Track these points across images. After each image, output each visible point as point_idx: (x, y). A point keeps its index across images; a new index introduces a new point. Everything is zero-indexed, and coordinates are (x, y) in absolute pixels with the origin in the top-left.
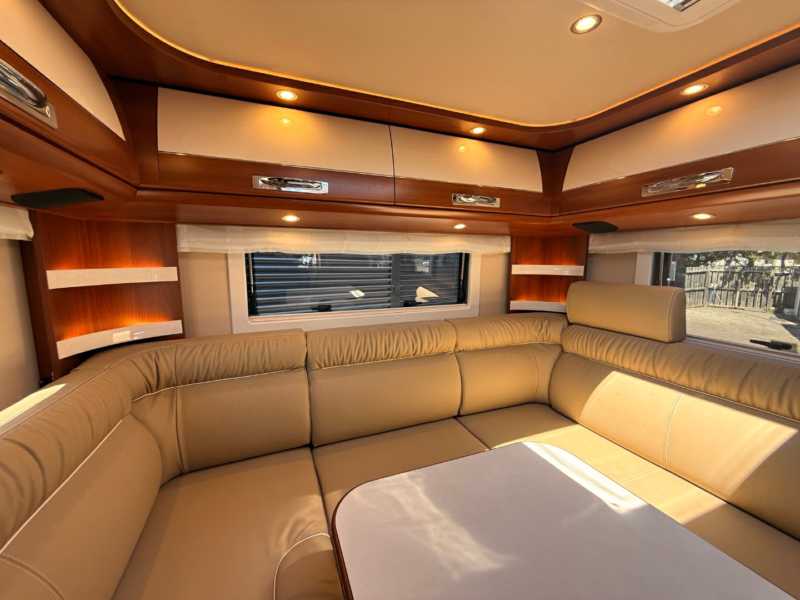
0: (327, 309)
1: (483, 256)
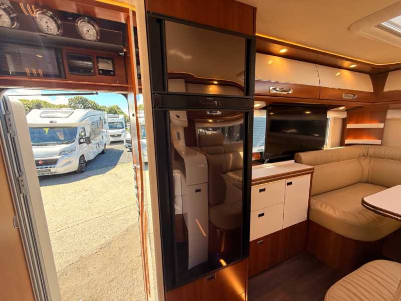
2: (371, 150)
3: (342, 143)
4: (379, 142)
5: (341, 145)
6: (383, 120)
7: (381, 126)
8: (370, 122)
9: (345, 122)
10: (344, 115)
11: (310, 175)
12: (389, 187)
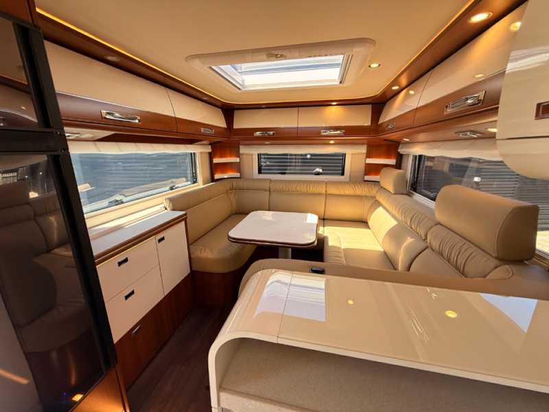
0: (284, 173)
1: (352, 154)
2: (235, 183)
3: (213, 180)
4: (238, 175)
5: (212, 181)
6: (238, 155)
7: (238, 160)
8: (231, 156)
9: (211, 156)
10: (209, 150)
11: (183, 223)
12: (248, 214)
